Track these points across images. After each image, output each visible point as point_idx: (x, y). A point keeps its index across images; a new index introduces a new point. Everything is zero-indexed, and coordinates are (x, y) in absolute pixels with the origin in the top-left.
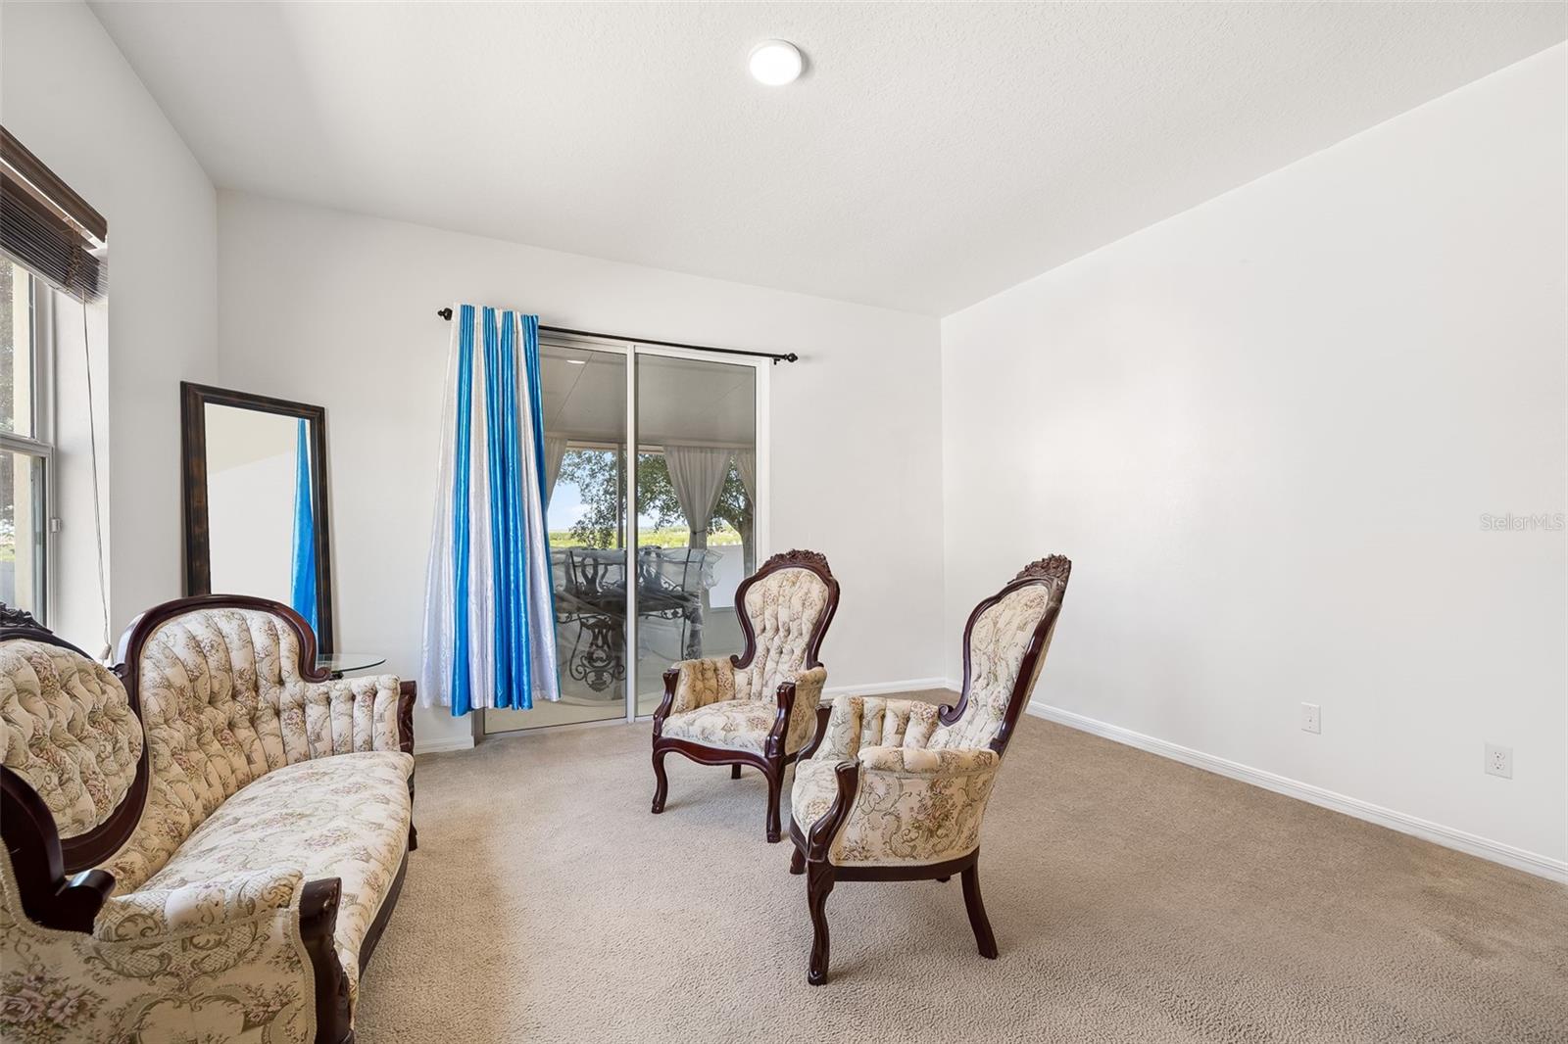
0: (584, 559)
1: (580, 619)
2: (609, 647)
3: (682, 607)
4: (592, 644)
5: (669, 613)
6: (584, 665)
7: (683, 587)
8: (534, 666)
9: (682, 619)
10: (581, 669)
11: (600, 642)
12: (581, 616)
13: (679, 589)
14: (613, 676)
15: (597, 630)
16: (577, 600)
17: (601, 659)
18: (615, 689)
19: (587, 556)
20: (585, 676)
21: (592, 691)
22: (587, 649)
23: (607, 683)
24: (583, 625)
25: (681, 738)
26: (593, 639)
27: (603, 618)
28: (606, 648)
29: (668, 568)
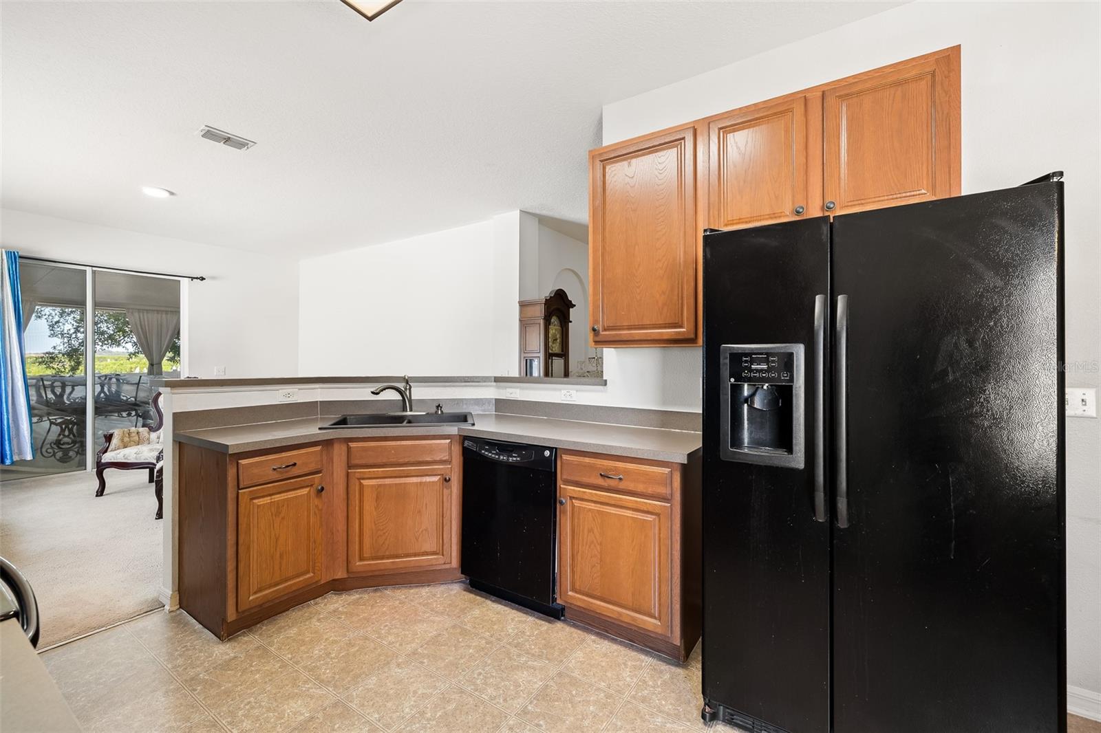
0: (53, 383)
1: (49, 420)
2: (74, 436)
3: (135, 410)
4: (60, 435)
5: (124, 414)
6: (52, 448)
7: (136, 398)
8: (14, 442)
9: (135, 417)
10: (49, 450)
11: (67, 433)
12: (50, 418)
13: (133, 399)
14: (77, 453)
15: (64, 426)
16: (47, 408)
17: (68, 444)
18: (79, 460)
19: (55, 381)
20: (54, 455)
21: (60, 463)
22: (56, 438)
23: (73, 457)
24: (51, 423)
25: (113, 461)
26: (61, 432)
27: (69, 418)
28: (71, 436)
29: (126, 387)
